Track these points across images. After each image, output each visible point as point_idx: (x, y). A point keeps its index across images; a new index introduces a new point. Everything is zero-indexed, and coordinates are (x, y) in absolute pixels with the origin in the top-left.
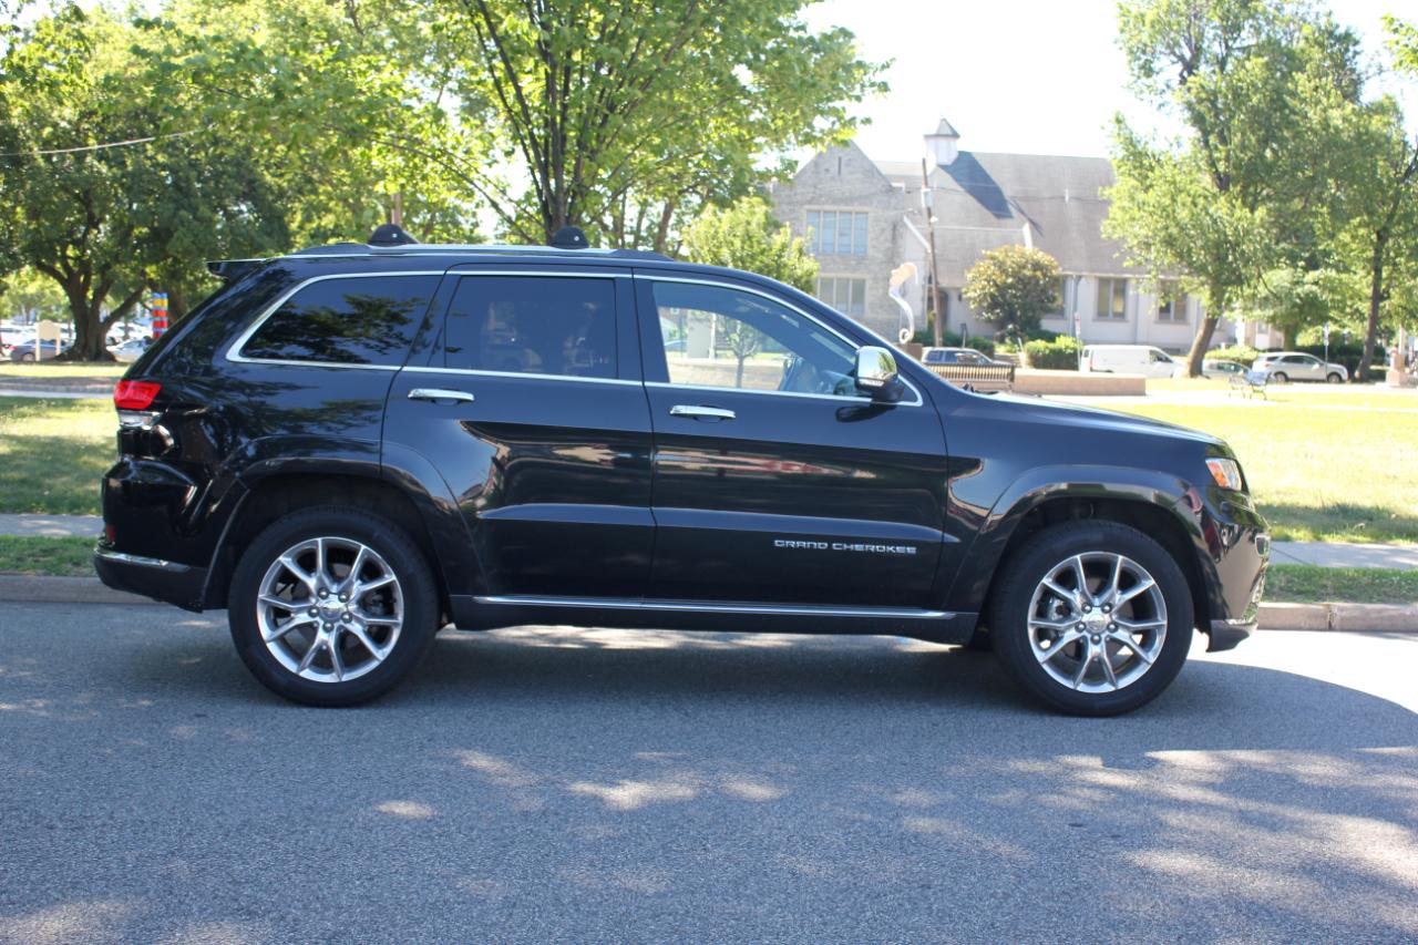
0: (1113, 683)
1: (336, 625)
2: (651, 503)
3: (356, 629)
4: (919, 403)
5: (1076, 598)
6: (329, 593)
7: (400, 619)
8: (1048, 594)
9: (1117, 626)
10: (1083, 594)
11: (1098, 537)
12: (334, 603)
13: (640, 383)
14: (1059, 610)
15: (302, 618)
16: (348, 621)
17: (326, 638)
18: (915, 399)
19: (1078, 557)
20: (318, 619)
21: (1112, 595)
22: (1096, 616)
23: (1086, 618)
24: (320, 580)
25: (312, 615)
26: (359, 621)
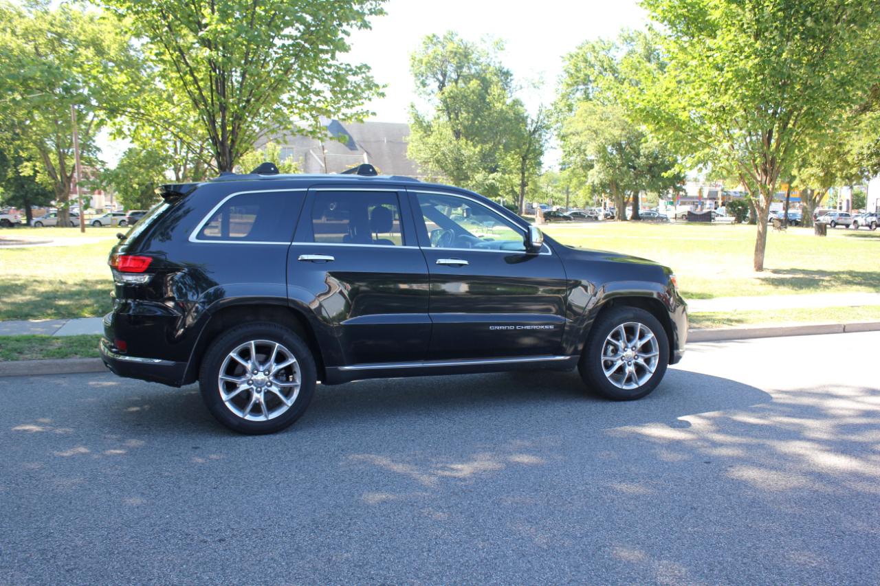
0: (637, 383)
1: (263, 389)
2: (428, 311)
3: (275, 389)
4: (550, 253)
5: (621, 344)
6: (258, 371)
7: (299, 382)
8: (609, 343)
9: (638, 356)
10: (624, 342)
11: (631, 315)
12: (260, 376)
13: (418, 248)
14: (613, 351)
15: (244, 387)
16: (270, 386)
17: (258, 397)
18: (548, 252)
19: (622, 325)
20: (252, 386)
21: (636, 343)
22: (629, 353)
23: (625, 354)
24: (253, 364)
25: (249, 384)
26: (276, 385)
